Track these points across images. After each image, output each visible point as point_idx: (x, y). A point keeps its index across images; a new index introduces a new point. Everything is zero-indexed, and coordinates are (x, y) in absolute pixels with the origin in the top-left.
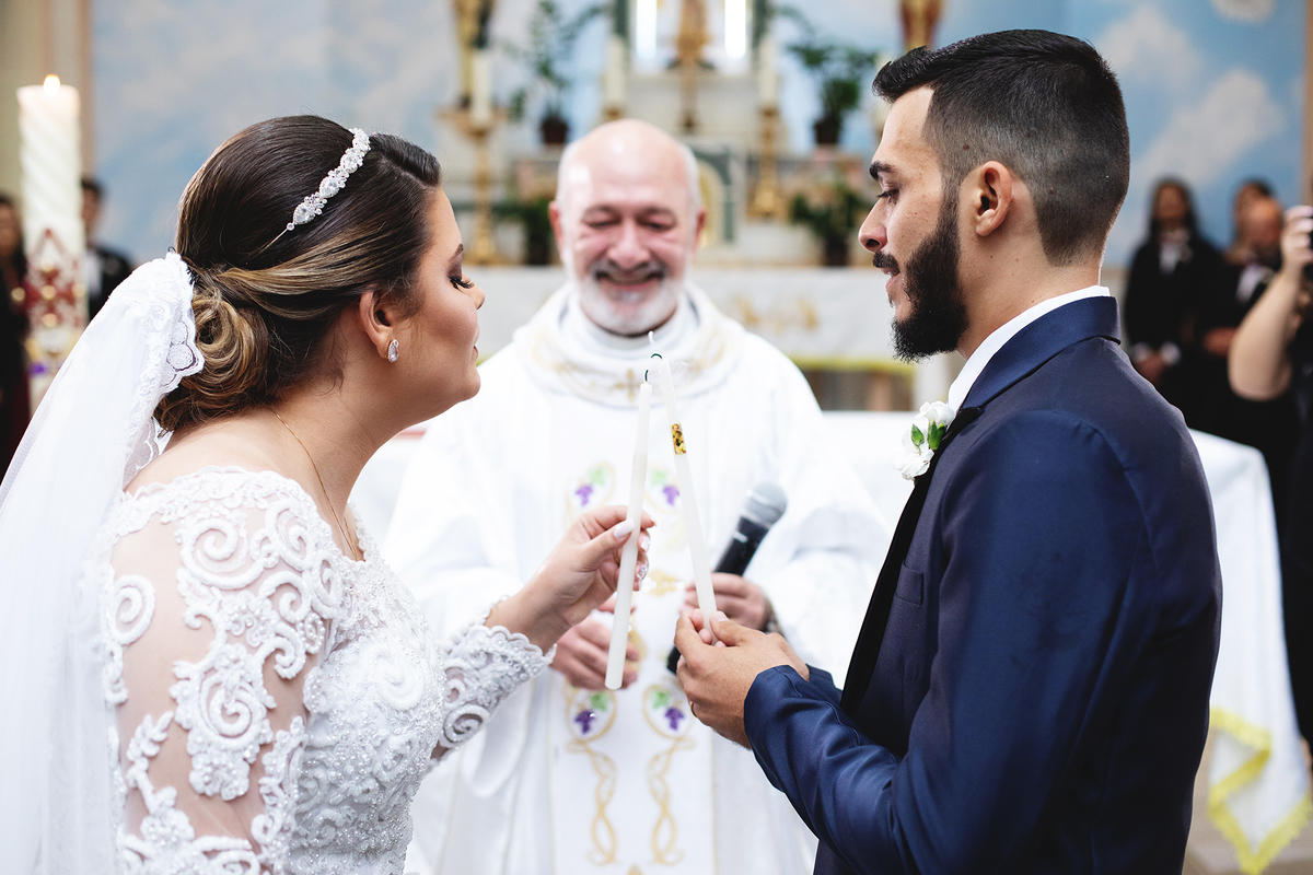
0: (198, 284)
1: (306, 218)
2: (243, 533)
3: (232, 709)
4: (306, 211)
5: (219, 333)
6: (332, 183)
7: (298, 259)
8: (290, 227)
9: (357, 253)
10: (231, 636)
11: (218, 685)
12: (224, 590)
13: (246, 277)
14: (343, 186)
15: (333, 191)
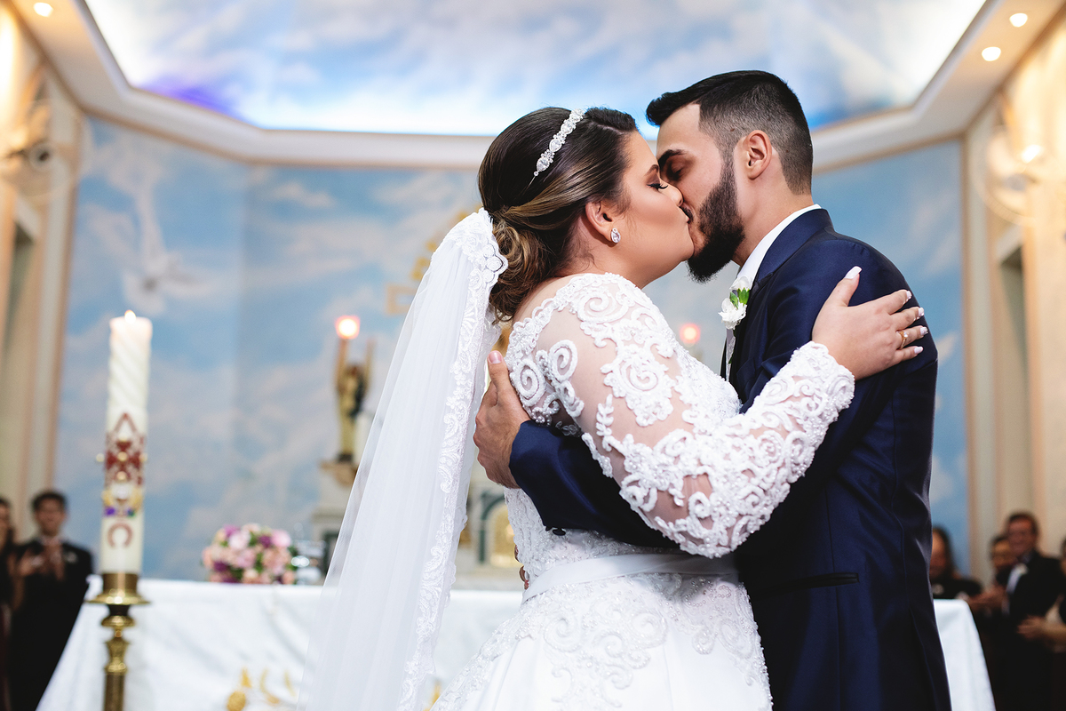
0: (495, 222)
1: (545, 167)
2: (610, 295)
3: (643, 376)
4: (544, 162)
5: (511, 247)
6: (557, 143)
7: (543, 192)
8: (536, 174)
9: (579, 180)
10: (626, 343)
11: (630, 367)
12: (611, 322)
13: (516, 210)
14: (564, 142)
15: (558, 147)
